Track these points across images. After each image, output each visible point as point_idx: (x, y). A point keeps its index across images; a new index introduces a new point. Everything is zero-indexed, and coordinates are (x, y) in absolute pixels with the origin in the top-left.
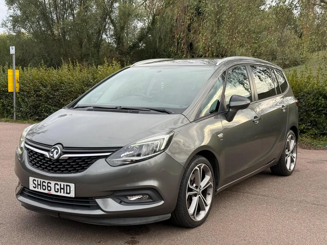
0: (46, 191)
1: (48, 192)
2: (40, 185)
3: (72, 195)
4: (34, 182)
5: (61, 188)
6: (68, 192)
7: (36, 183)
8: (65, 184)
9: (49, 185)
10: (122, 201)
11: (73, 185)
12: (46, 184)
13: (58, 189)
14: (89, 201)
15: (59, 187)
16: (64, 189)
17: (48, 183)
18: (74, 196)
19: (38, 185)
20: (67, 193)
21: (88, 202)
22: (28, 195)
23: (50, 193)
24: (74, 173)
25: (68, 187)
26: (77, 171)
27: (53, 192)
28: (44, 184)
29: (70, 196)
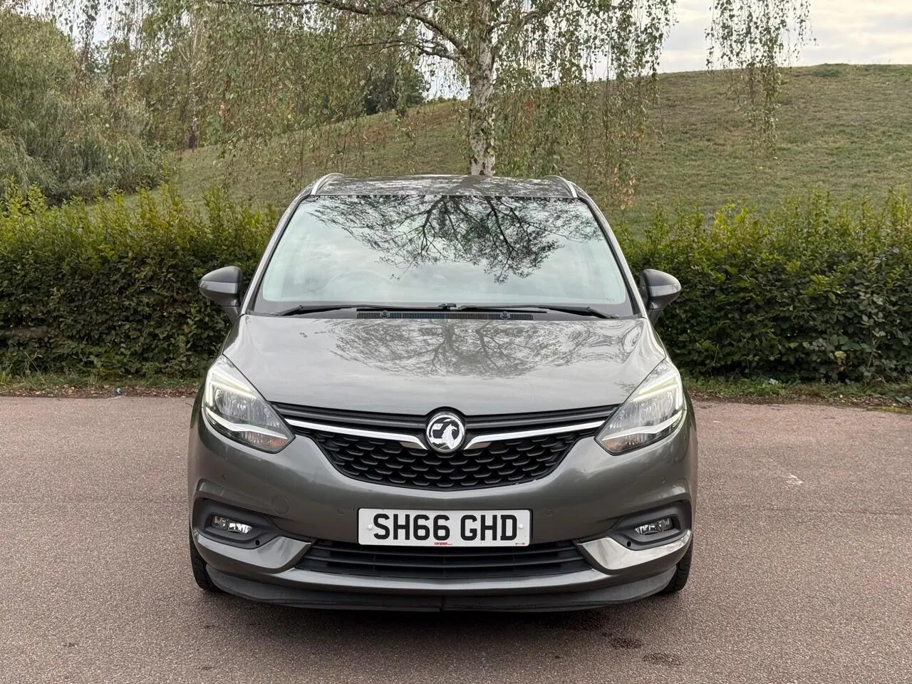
0: (431, 542)
1: (438, 544)
2: (406, 527)
3: (523, 539)
4: (381, 521)
5: (484, 528)
6: (509, 533)
7: (389, 524)
8: (499, 513)
9: (441, 522)
10: (631, 539)
11: (526, 514)
12: (430, 524)
13: (474, 531)
14: (556, 552)
15: (477, 525)
16: (494, 528)
17: (437, 519)
18: (527, 544)
19: (397, 527)
20: (504, 537)
21: (555, 555)
22: (329, 562)
23: (446, 543)
24: (521, 482)
25: (509, 523)
26: (528, 477)
27: (455, 541)
28: (421, 522)
29: (515, 545)
